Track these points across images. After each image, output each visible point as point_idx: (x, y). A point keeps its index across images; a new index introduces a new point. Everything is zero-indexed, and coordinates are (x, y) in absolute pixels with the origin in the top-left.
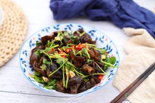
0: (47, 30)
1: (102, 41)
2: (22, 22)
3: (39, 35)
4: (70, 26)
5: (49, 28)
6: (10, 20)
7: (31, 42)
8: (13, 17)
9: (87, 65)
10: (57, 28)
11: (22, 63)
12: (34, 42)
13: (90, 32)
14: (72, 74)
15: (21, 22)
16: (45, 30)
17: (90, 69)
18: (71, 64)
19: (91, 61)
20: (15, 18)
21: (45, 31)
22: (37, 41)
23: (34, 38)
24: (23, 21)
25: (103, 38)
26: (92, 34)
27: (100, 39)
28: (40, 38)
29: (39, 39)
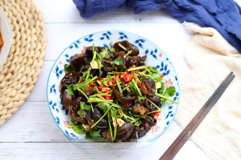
0: (76, 46)
1: (155, 56)
2: (37, 26)
3: (67, 56)
4: (108, 35)
5: (78, 42)
6: (18, 22)
7: (57, 69)
8: (22, 18)
9: (139, 105)
10: (89, 39)
11: (52, 109)
12: (62, 68)
13: (137, 41)
14: (120, 122)
15: (35, 26)
16: (74, 45)
17: (143, 111)
18: (117, 106)
19: (143, 98)
20: (25, 18)
21: (74, 47)
22: (66, 65)
23: (60, 63)
24: (38, 23)
25: (156, 51)
26: (140, 45)
27: (152, 53)
28: (69, 58)
29: (68, 61)
